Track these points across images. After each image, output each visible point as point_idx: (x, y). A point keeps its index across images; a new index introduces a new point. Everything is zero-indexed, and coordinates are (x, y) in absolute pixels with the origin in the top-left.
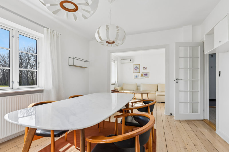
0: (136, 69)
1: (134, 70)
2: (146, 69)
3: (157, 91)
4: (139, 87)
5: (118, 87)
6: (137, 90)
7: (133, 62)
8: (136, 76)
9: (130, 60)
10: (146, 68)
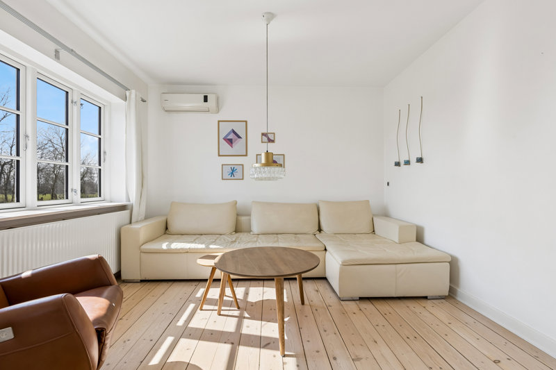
0: (230, 142)
1: (225, 145)
2: (270, 141)
3: (320, 230)
4: (243, 219)
5: (147, 218)
6: (236, 231)
7: (218, 111)
8: (233, 171)
9: (206, 99)
10: (271, 137)
